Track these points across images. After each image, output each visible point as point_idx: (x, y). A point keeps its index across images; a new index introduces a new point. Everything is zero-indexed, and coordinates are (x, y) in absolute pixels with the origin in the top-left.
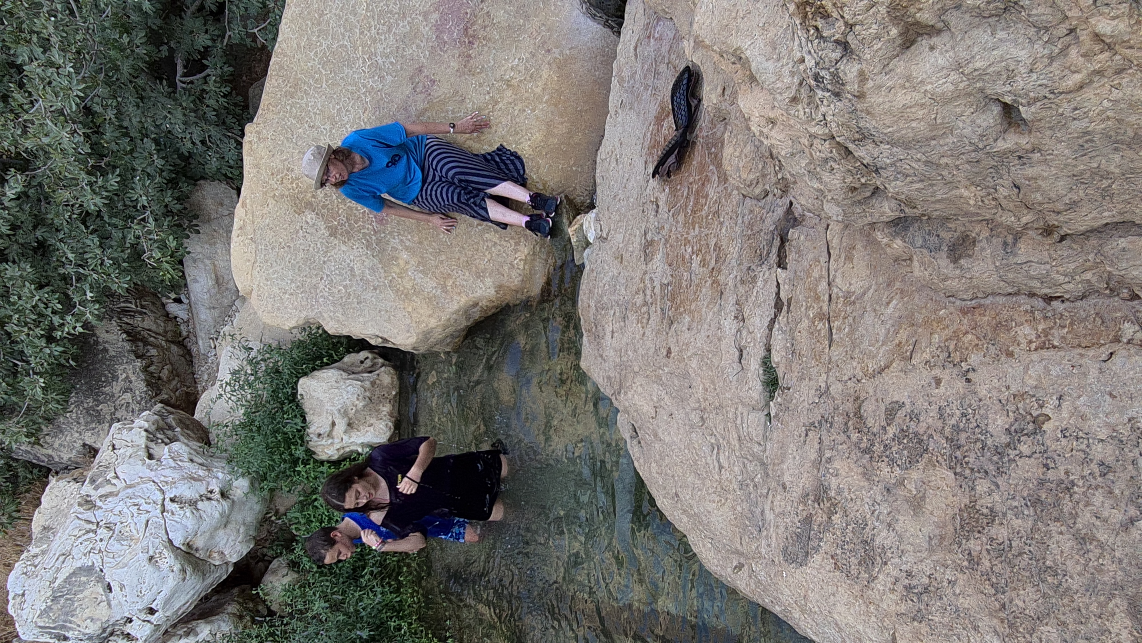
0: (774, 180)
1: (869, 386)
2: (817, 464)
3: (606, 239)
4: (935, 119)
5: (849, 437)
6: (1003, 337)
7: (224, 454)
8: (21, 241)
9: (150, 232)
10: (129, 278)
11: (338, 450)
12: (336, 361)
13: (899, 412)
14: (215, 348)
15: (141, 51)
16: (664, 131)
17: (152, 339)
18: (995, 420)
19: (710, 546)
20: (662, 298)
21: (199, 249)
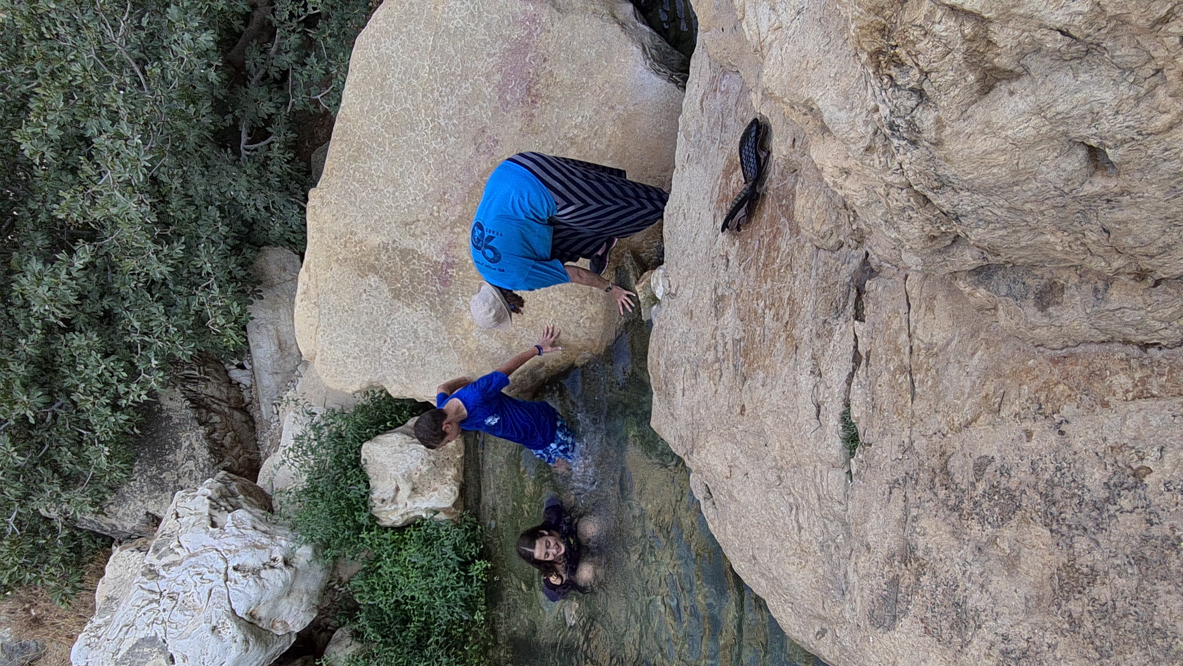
0: (848, 231)
1: (955, 441)
2: (903, 522)
3: (675, 295)
4: (1017, 164)
5: (936, 494)
6: (1097, 386)
7: (287, 521)
8: (88, 310)
9: (214, 299)
10: (193, 345)
11: (402, 515)
12: (400, 425)
13: (989, 468)
14: (278, 414)
15: (207, 121)
16: (733, 184)
17: (215, 406)
18: (1093, 474)
19: (790, 610)
20: (735, 354)
21: (262, 315)
